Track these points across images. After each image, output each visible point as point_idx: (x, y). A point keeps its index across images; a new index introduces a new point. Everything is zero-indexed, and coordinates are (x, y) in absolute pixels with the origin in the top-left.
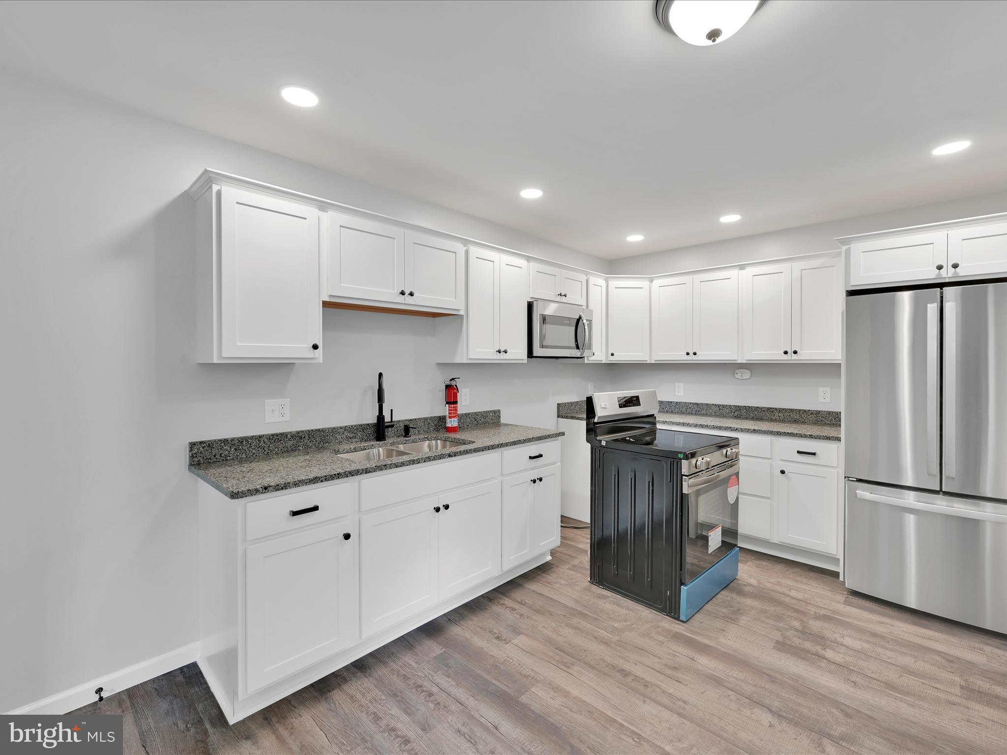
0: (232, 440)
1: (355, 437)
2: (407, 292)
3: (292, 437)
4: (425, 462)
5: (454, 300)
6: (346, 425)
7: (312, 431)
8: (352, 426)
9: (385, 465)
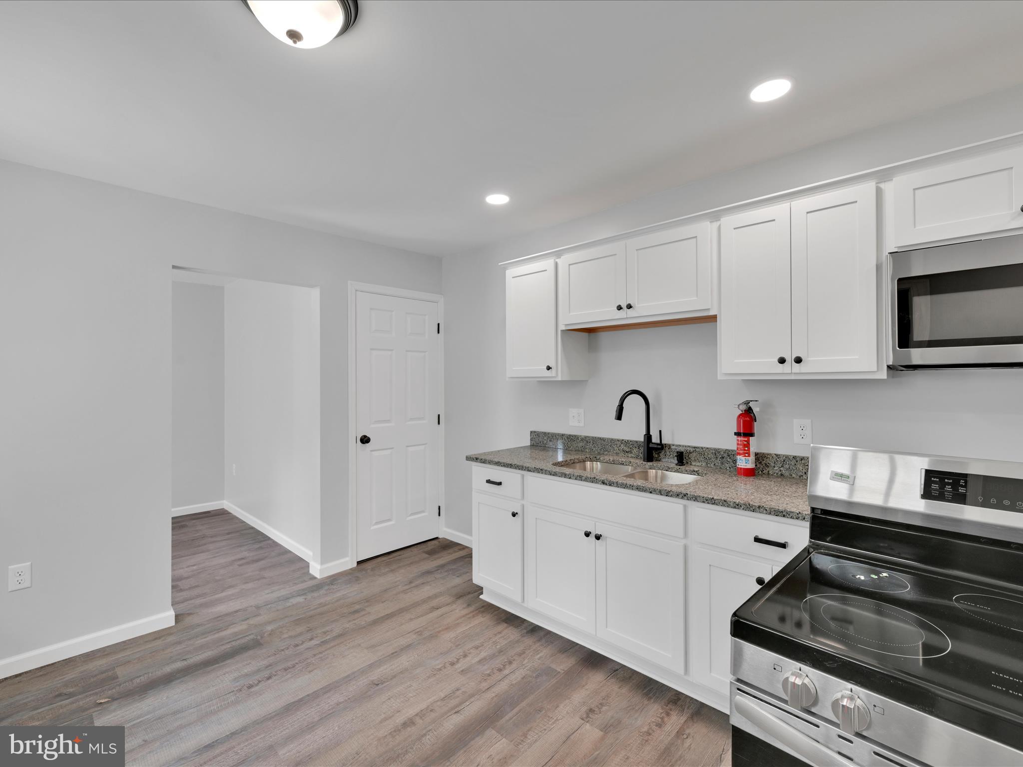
0: (549, 433)
1: (631, 453)
2: (624, 306)
3: (582, 440)
4: (576, 479)
5: (696, 298)
6: (623, 439)
7: (595, 438)
8: (628, 441)
9: (542, 470)
